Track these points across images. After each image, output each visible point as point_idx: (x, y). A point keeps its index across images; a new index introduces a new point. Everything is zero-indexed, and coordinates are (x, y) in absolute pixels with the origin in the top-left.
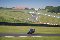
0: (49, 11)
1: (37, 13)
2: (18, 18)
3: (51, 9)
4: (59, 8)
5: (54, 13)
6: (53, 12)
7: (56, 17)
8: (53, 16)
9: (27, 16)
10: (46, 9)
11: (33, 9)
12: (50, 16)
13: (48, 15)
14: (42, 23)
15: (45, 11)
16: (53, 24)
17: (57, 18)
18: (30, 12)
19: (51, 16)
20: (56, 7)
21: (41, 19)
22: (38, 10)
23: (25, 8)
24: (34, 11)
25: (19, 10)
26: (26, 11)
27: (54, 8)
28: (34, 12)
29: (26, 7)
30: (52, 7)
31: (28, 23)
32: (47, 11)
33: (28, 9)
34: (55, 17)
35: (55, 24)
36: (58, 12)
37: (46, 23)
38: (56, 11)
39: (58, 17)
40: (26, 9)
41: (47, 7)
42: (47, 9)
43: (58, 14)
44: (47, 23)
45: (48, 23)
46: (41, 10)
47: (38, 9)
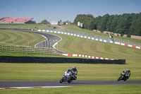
0: (83, 27)
1: (55, 32)
2: (11, 45)
3: (89, 23)
4: (107, 20)
5: (95, 30)
6: (92, 29)
7: (101, 40)
8: (93, 39)
9: (33, 38)
10: (76, 22)
11: (45, 22)
12: (85, 37)
13: (82, 37)
14: (67, 55)
15: (75, 27)
16: (93, 58)
17: (103, 42)
18: (39, 30)
19: (89, 38)
20: (100, 17)
21: (64, 47)
22: (59, 25)
23: (28, 20)
24: (49, 26)
25: (12, 24)
26: (29, 27)
27: (95, 19)
28: (50, 30)
29: (29, 18)
30: (90, 16)
31: (35, 56)
32: (80, 27)
33: (34, 23)
34: (97, 39)
35: (97, 58)
36: (105, 29)
37: (76, 55)
38: (100, 27)
39: (105, 41)
40: (30, 22)
41: (79, 18)
42: (79, 23)
43: (105, 32)
44: (80, 56)
45: (82, 54)
46: (64, 24)
47: (57, 23)
